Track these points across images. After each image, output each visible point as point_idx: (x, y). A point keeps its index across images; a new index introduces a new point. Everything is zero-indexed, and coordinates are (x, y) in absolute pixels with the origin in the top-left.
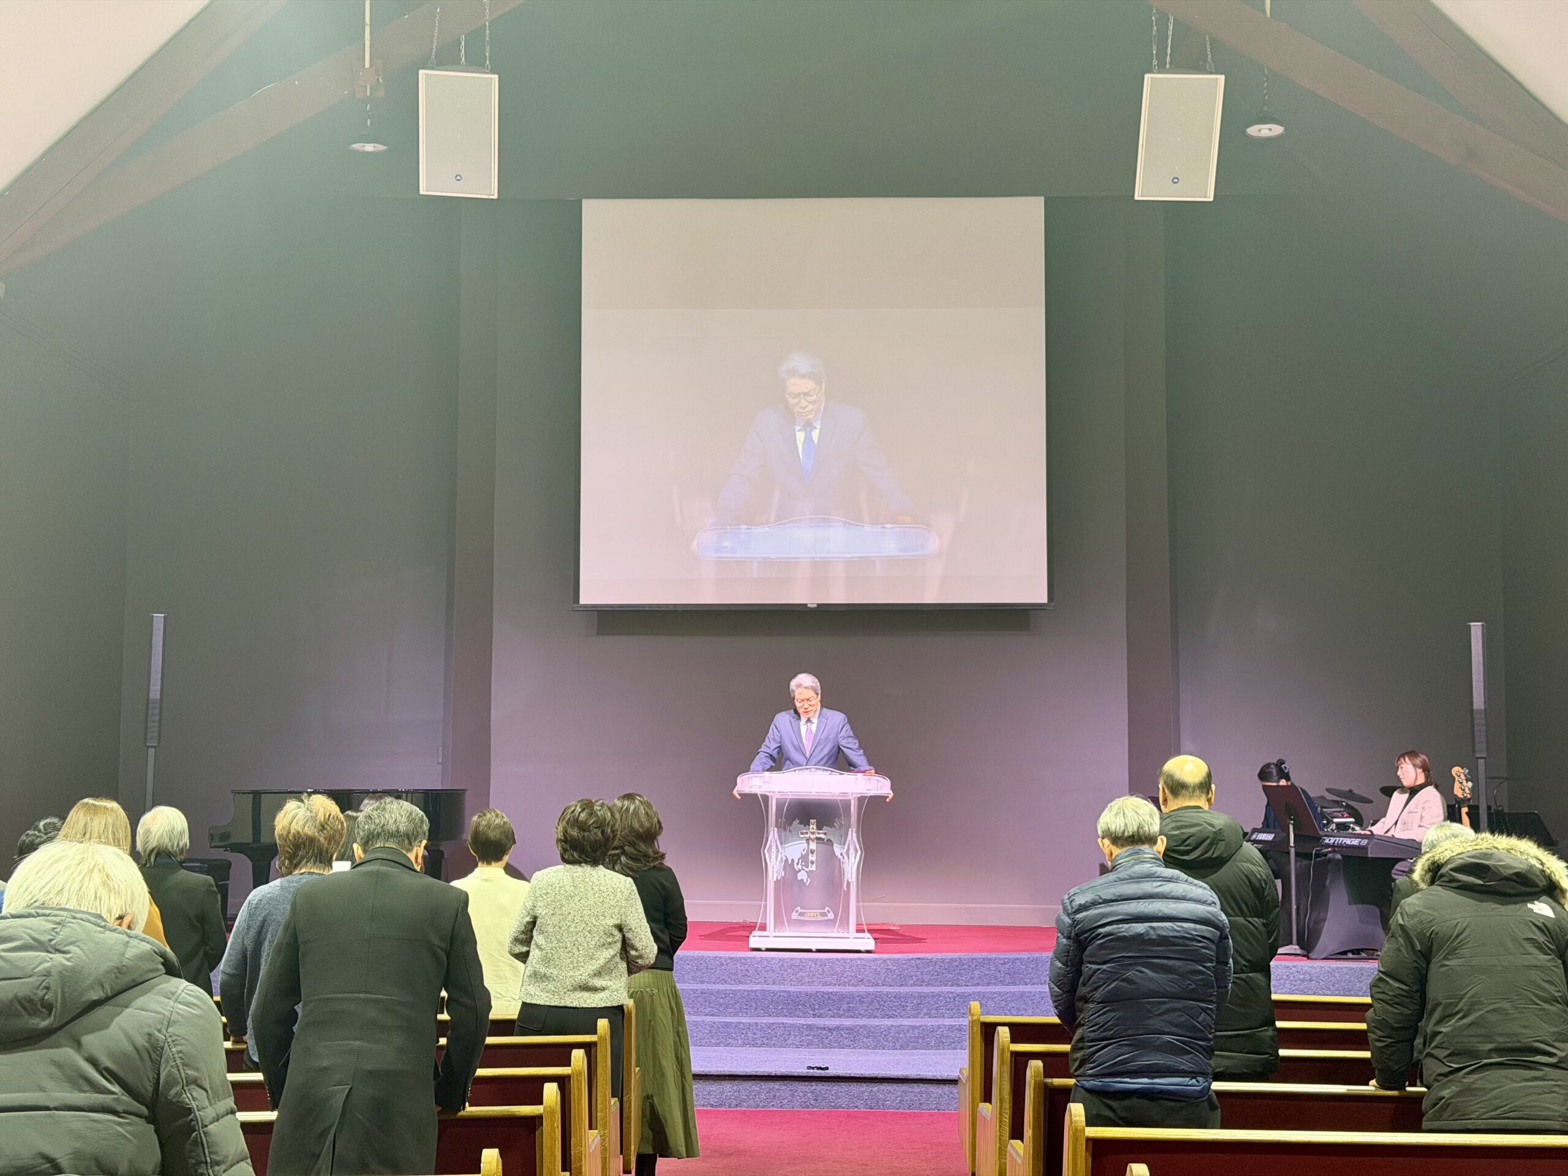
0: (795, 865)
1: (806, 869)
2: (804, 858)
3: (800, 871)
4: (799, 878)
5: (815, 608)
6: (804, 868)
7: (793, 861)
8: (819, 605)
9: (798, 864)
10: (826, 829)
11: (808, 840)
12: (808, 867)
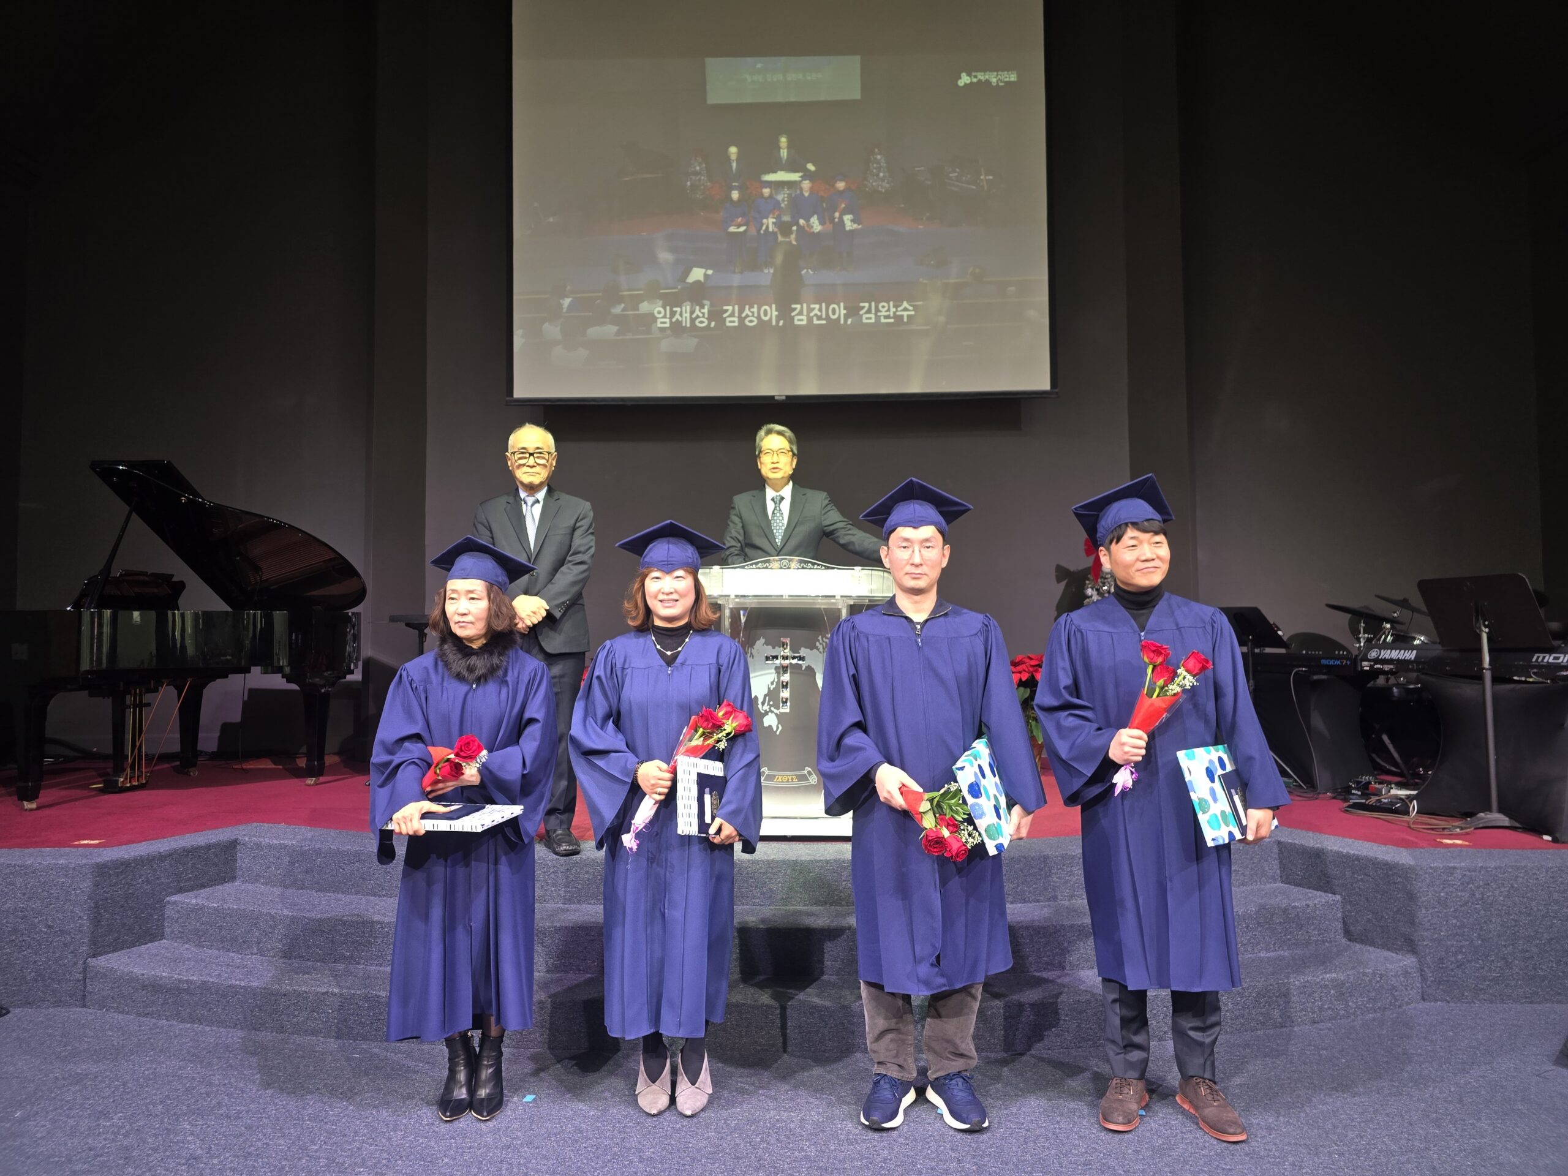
5: (783, 400)
8: (787, 397)
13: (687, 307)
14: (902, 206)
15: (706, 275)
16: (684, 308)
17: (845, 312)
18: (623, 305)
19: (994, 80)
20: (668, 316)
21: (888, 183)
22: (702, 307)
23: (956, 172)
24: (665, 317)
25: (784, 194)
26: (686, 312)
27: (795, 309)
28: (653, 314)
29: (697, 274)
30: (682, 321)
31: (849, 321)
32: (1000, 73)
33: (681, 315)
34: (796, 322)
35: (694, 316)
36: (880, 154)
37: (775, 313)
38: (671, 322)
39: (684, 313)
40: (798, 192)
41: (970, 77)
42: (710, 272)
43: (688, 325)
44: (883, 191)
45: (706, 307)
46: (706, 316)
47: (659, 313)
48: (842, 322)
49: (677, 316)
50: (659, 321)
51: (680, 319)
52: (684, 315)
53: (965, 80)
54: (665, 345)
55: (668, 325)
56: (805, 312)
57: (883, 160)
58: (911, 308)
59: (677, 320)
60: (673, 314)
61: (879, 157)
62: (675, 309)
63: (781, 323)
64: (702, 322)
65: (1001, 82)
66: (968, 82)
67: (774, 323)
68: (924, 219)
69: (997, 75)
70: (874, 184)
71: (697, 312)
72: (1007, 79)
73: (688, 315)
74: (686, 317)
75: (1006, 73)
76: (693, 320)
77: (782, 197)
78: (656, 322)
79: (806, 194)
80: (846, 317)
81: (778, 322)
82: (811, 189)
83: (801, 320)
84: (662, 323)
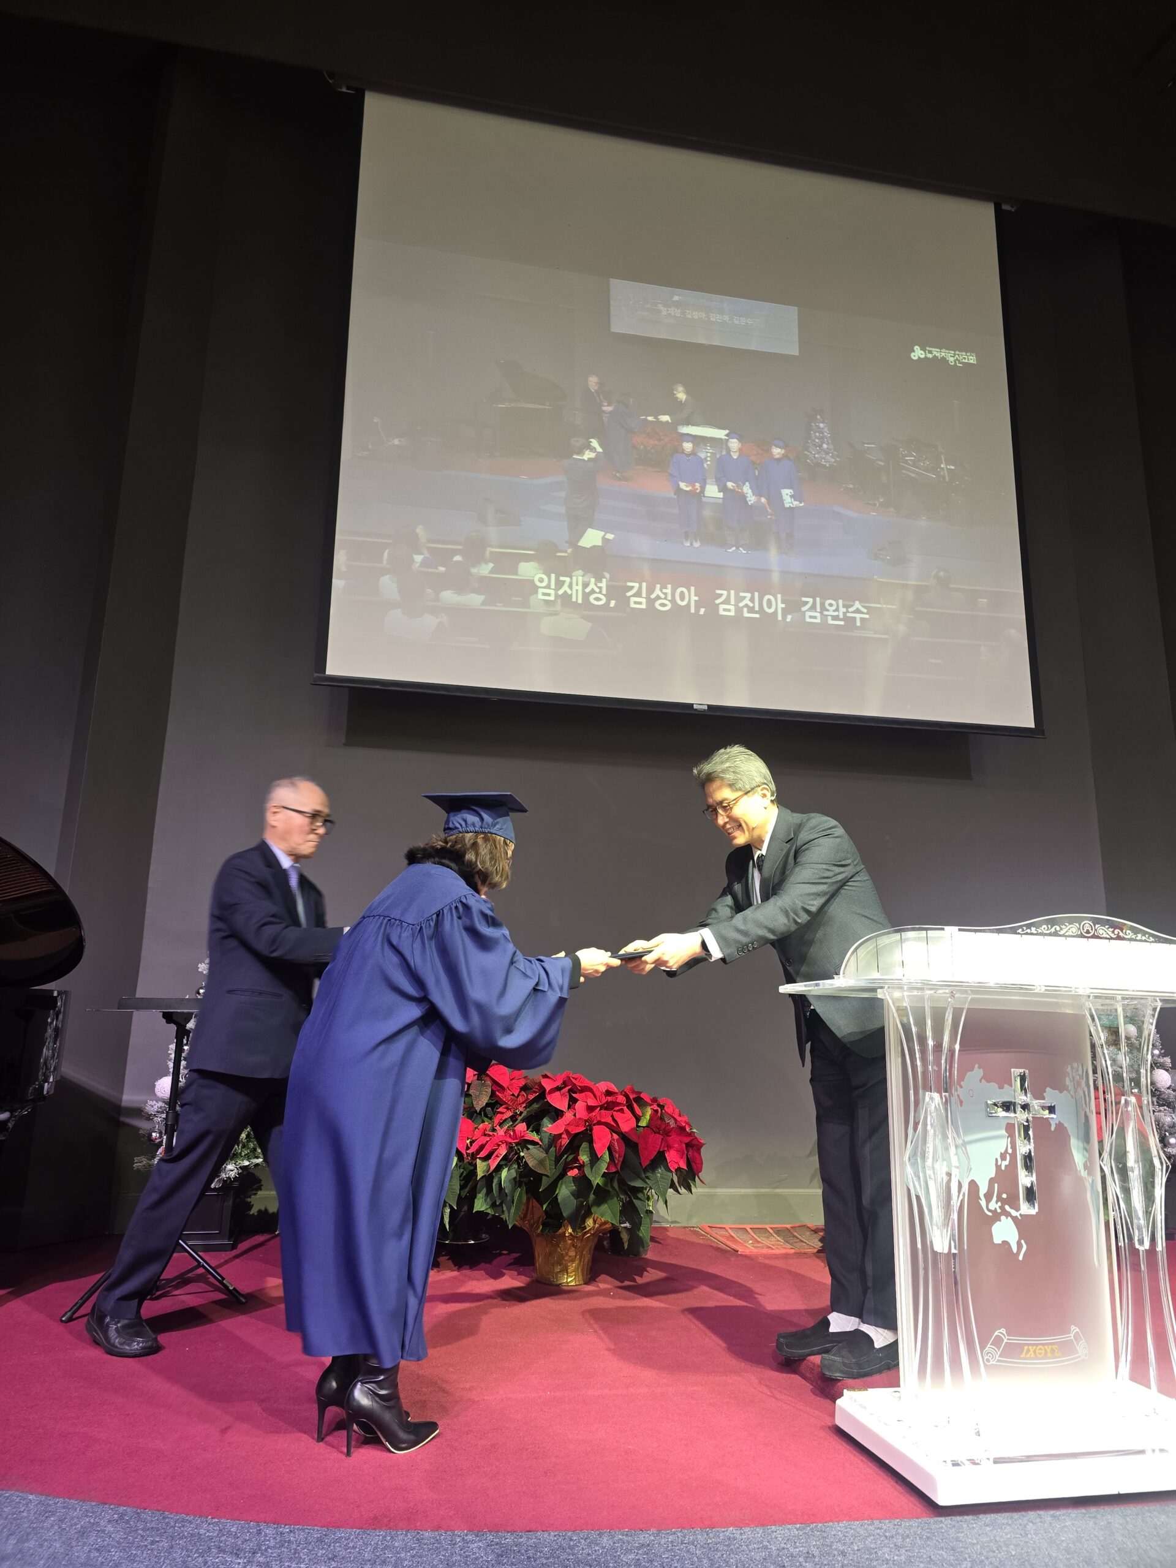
0: (983, 1203)
1: (1014, 1213)
2: (1004, 1178)
3: (996, 1217)
4: (997, 1240)
5: (704, 710)
6: (1007, 1208)
7: (973, 1185)
8: (708, 705)
9: (988, 1197)
10: (1051, 1096)
11: (1010, 1128)
12: (1017, 1209)
13: (579, 577)
14: (851, 486)
15: (604, 539)
16: (574, 579)
17: (783, 606)
18: (491, 565)
19: (952, 359)
20: (553, 586)
21: (832, 457)
22: (599, 579)
23: (912, 456)
24: (548, 587)
25: (707, 452)
26: (577, 585)
27: (721, 595)
28: (533, 581)
29: (592, 538)
30: (571, 594)
31: (789, 618)
32: (957, 352)
33: (570, 586)
34: (722, 613)
35: (588, 590)
36: (823, 422)
37: (694, 598)
38: (557, 596)
39: (576, 585)
40: (724, 453)
41: (925, 352)
42: (610, 536)
43: (580, 601)
44: (828, 465)
45: (604, 580)
46: (604, 592)
47: (541, 580)
48: (780, 618)
49: (565, 588)
50: (541, 591)
51: (569, 592)
52: (575, 587)
53: (918, 353)
54: (547, 626)
55: (552, 598)
56: (733, 602)
57: (826, 430)
58: (865, 611)
59: (565, 591)
60: (560, 584)
61: (822, 425)
62: (562, 578)
63: (702, 611)
64: (598, 599)
65: (960, 363)
66: (923, 356)
67: (693, 610)
68: (877, 505)
69: (955, 354)
70: (816, 456)
71: (592, 586)
72: (966, 361)
73: (580, 588)
74: (577, 590)
75: (964, 353)
76: (586, 596)
77: (706, 453)
78: (536, 592)
79: (735, 456)
80: (785, 612)
81: (697, 609)
82: (740, 450)
83: (727, 610)
84: (544, 594)
